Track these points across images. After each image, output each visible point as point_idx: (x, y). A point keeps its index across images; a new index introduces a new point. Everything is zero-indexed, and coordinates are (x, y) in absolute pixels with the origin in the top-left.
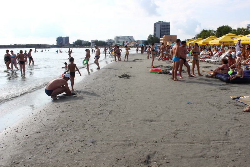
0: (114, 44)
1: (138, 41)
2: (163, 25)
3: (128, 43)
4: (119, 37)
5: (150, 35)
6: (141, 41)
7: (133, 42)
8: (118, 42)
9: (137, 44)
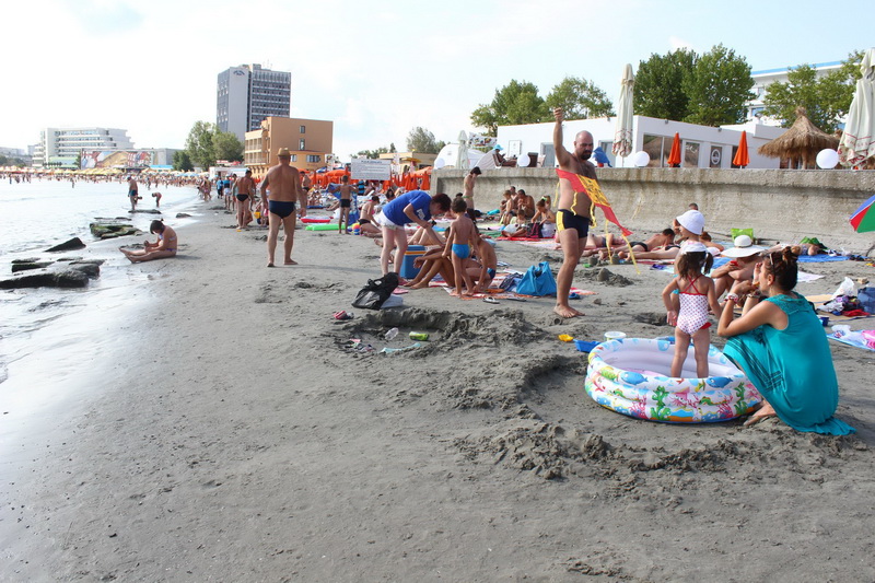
0: (38, 162)
1: (144, 154)
2: (258, 83)
3: (101, 157)
4: (63, 133)
5: (199, 124)
6: (162, 150)
7: (122, 157)
8: (59, 153)
9: (141, 162)
